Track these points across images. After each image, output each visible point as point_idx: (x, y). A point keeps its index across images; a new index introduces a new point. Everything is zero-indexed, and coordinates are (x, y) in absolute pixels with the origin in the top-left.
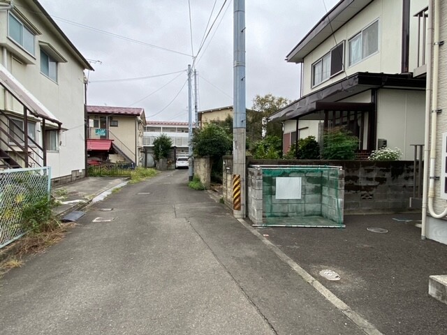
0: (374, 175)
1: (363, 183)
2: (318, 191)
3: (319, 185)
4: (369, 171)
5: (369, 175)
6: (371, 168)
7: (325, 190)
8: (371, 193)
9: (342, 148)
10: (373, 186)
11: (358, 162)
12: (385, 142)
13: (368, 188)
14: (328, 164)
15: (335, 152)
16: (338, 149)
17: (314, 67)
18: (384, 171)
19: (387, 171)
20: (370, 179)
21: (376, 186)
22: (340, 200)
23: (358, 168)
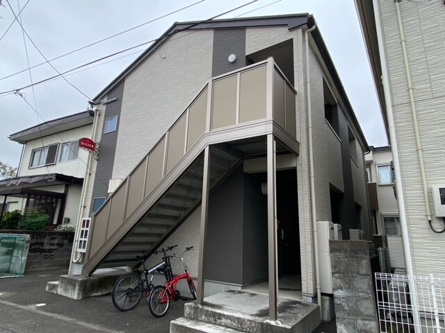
0: (56, 241)
1: (47, 247)
2: (10, 253)
3: (11, 249)
4: (53, 239)
5: (53, 242)
6: (55, 236)
7: (15, 253)
8: (52, 254)
9: (36, 222)
10: (54, 249)
11: (46, 233)
12: (69, 220)
13: (50, 251)
14: (22, 233)
15: (29, 225)
16: (32, 223)
17: (34, 152)
18: (63, 239)
19: (66, 239)
20: (53, 244)
21: (56, 249)
22: (24, 258)
23: (45, 237)
